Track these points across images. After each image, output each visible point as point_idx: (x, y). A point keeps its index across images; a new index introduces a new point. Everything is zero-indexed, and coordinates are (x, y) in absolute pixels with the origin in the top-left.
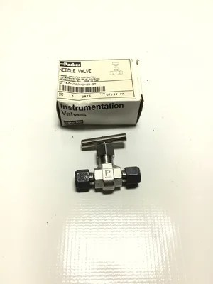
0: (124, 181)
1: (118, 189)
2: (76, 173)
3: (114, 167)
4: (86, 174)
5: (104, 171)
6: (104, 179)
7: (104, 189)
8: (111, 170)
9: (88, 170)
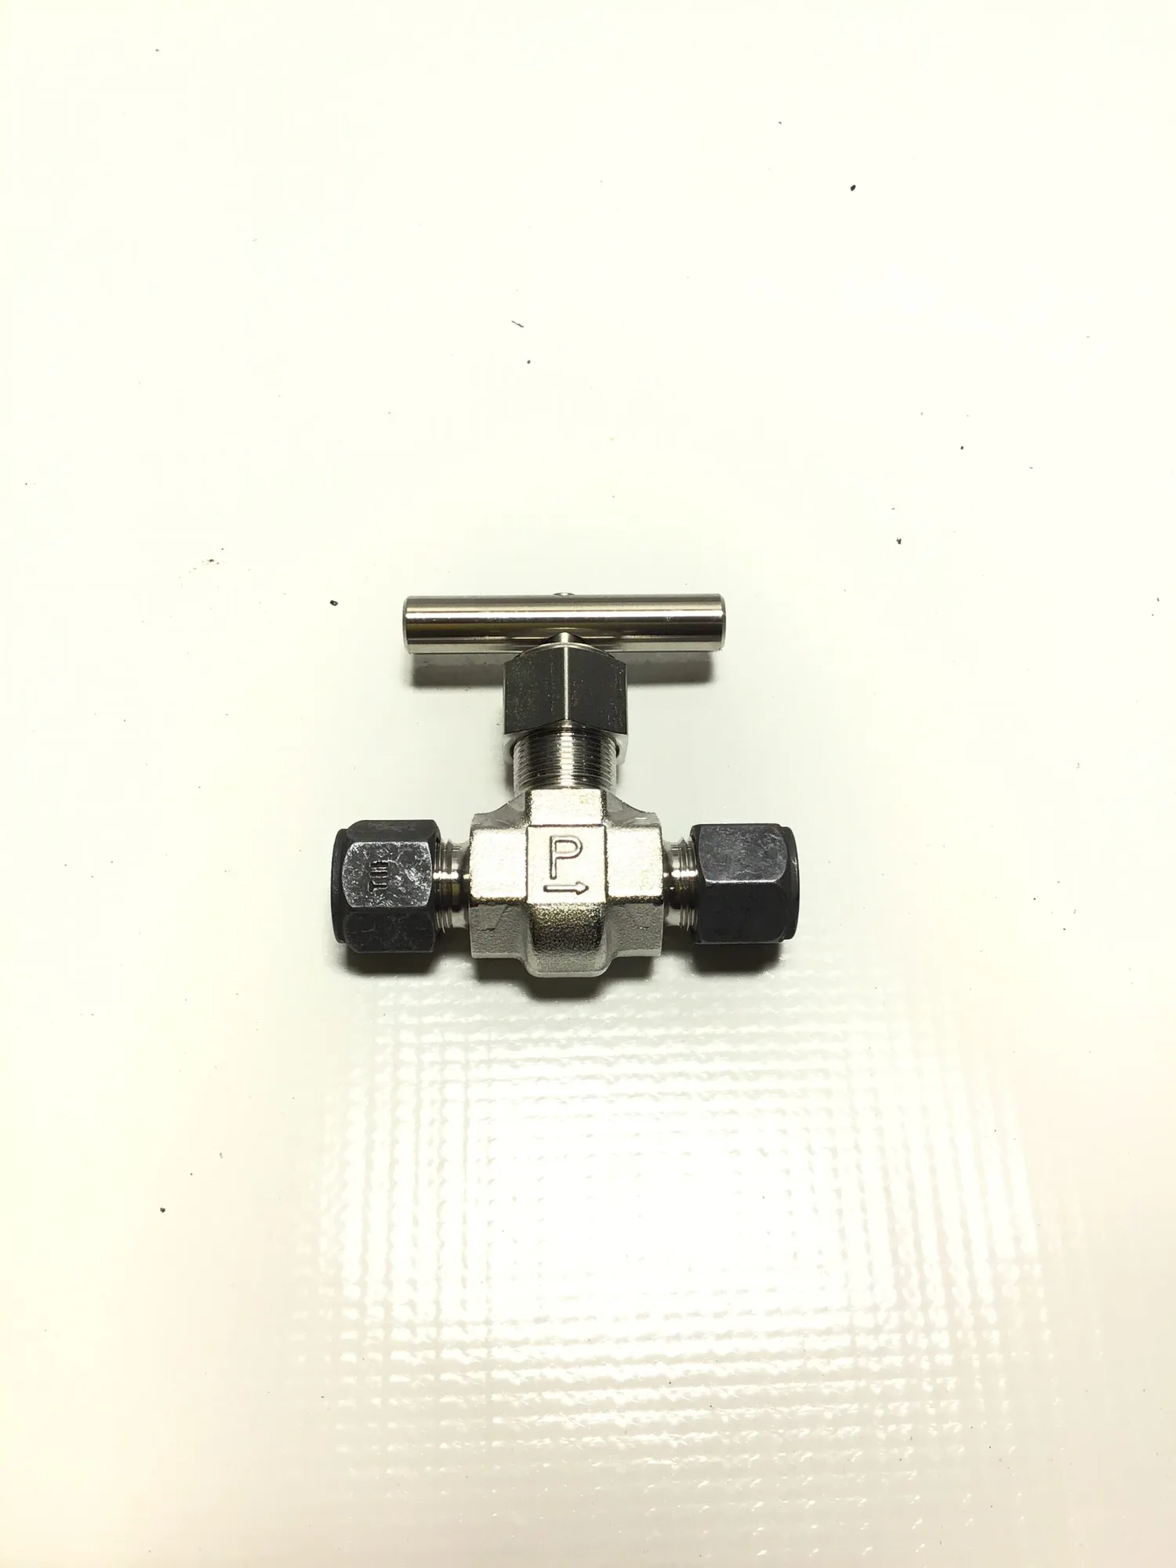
0: (675, 918)
1: (637, 969)
2: (343, 840)
3: (618, 815)
4: (410, 858)
5: (539, 839)
6: (538, 898)
7: (537, 965)
8: (592, 839)
9: (427, 830)
